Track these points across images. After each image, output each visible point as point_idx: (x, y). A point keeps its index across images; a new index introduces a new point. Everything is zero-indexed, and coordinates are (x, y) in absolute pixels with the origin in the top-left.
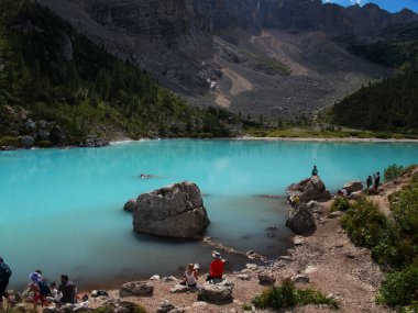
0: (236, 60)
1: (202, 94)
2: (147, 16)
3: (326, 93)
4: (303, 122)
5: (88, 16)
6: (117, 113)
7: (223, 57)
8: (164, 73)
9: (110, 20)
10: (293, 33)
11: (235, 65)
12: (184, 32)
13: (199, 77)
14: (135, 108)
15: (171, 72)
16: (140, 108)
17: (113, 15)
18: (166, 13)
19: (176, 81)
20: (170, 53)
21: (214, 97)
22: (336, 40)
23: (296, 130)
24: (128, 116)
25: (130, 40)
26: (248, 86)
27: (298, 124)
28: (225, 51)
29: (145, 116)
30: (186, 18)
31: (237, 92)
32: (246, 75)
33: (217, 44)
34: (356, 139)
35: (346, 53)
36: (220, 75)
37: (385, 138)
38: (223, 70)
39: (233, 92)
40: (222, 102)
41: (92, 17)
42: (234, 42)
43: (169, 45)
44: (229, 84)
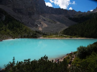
0: (45, 20)
1: (36, 27)
2: (25, 11)
3: (63, 27)
4: (56, 34)
5: (12, 11)
6: (11, 33)
7: (42, 20)
8: (28, 23)
9: (17, 12)
10: (57, 15)
11: (44, 21)
12: (33, 14)
13: (36, 24)
14: (17, 31)
15: (30, 23)
16: (18, 31)
17: (18, 11)
18: (29, 10)
19: (31, 25)
20: (30, 19)
21: (39, 28)
22: (66, 16)
23: (54, 36)
24: (14, 33)
25: (21, 16)
26: (46, 26)
27: (55, 34)
28: (42, 18)
29: (19, 33)
30: (34, 12)
31: (44, 27)
32: (46, 24)
33: (41, 17)
34: (65, 38)
35: (68, 19)
36: (41, 23)
37: (71, 38)
38: (41, 22)
39: (43, 27)
40: (40, 29)
41: (13, 11)
42: (45, 16)
43: (30, 17)
44: (43, 25)
